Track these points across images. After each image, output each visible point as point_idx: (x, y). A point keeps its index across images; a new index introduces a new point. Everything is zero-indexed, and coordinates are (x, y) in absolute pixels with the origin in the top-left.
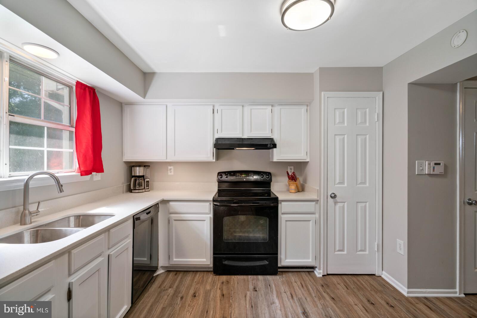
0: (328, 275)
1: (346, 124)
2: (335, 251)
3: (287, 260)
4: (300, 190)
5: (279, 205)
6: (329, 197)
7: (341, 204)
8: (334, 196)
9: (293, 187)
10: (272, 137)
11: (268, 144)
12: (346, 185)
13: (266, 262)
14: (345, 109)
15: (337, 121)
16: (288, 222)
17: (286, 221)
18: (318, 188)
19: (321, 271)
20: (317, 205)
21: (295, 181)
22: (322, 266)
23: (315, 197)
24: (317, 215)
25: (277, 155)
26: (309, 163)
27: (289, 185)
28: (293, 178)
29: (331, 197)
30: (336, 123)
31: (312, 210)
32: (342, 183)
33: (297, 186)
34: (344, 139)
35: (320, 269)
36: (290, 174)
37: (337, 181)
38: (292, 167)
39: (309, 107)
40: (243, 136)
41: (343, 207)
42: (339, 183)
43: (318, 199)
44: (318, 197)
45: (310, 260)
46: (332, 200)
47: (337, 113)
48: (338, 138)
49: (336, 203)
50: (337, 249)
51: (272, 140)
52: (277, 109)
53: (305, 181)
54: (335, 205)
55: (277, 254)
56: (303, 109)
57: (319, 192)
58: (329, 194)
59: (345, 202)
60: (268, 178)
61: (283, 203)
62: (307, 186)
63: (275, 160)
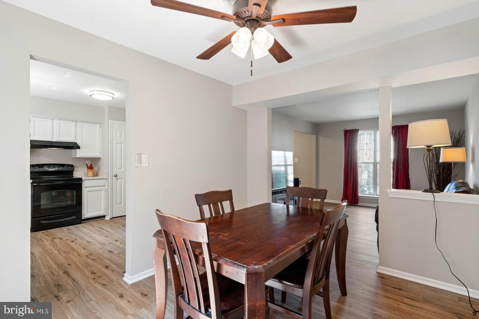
0: (113, 218)
1: (122, 138)
2: (117, 205)
3: (88, 214)
4: (96, 175)
5: (83, 183)
6: (113, 176)
7: (120, 180)
8: (116, 176)
9: (91, 173)
10: (76, 142)
11: (74, 146)
12: (122, 170)
13: (74, 217)
14: (122, 130)
15: (118, 136)
16: (88, 192)
17: (87, 191)
18: (107, 172)
19: (109, 217)
20: (106, 181)
21: (92, 169)
22: (109, 214)
23: (105, 177)
24: (107, 187)
25: (79, 153)
26: (101, 159)
27: (88, 172)
28: (91, 168)
29: (115, 176)
30: (117, 137)
31: (104, 184)
32: (121, 168)
33: (93, 173)
34: (121, 146)
35: (108, 216)
36: (88, 165)
37: (118, 168)
38: (89, 161)
39: (101, 126)
40: (53, 139)
41: (121, 181)
42: (119, 169)
43: (107, 178)
44: (107, 177)
45: (103, 212)
46: (115, 177)
47: (118, 132)
48: (118, 145)
49: (117, 179)
50: (118, 203)
51: (76, 143)
52: (79, 124)
53: (99, 170)
54: (117, 180)
55: (81, 211)
56: (98, 126)
57: (108, 174)
58: (114, 174)
59: (122, 179)
60: (72, 168)
61: (85, 181)
62: (100, 173)
63: (78, 156)
